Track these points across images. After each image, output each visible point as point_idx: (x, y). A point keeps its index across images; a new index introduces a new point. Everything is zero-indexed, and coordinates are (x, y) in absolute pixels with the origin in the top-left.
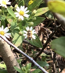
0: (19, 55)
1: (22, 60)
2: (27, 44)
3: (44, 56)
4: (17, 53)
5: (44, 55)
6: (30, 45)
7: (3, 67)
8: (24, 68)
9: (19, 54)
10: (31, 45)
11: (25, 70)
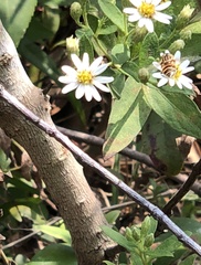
0: (109, 197)
1: (118, 213)
2: (133, 162)
3: (190, 202)
4: (102, 191)
5: (190, 199)
6: (144, 166)
7: (60, 237)
8: (134, 231)
9: (110, 195)
10: (149, 165)
11: (136, 238)
